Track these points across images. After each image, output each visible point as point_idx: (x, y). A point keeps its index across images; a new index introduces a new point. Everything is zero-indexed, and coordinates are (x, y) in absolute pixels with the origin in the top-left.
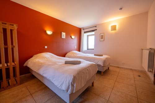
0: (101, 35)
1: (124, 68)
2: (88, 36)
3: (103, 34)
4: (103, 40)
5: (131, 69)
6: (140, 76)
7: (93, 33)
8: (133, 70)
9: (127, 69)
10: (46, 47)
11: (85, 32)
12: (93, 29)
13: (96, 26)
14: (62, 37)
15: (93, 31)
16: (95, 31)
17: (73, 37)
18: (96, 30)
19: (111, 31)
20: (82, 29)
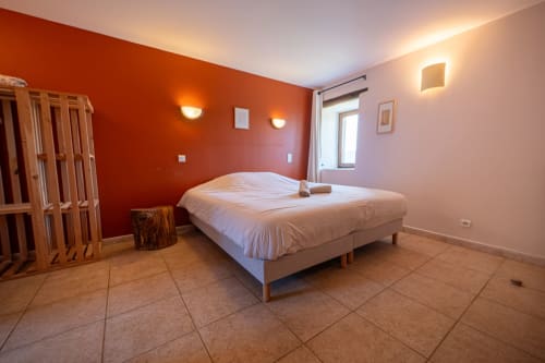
0: (383, 108)
1: (470, 244)
2: (341, 115)
3: (389, 107)
4: (388, 128)
5: (499, 253)
6: (519, 284)
7: (354, 104)
8: (506, 258)
9: (479, 249)
10: (182, 158)
11: (327, 103)
12: (353, 88)
13: (364, 77)
14: (237, 126)
15: (353, 95)
16: (361, 95)
17: (279, 123)
18: (366, 90)
19: (422, 89)
20: (316, 92)
